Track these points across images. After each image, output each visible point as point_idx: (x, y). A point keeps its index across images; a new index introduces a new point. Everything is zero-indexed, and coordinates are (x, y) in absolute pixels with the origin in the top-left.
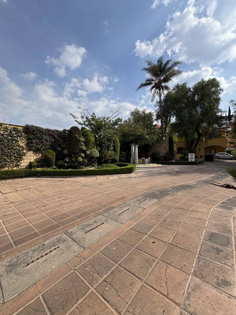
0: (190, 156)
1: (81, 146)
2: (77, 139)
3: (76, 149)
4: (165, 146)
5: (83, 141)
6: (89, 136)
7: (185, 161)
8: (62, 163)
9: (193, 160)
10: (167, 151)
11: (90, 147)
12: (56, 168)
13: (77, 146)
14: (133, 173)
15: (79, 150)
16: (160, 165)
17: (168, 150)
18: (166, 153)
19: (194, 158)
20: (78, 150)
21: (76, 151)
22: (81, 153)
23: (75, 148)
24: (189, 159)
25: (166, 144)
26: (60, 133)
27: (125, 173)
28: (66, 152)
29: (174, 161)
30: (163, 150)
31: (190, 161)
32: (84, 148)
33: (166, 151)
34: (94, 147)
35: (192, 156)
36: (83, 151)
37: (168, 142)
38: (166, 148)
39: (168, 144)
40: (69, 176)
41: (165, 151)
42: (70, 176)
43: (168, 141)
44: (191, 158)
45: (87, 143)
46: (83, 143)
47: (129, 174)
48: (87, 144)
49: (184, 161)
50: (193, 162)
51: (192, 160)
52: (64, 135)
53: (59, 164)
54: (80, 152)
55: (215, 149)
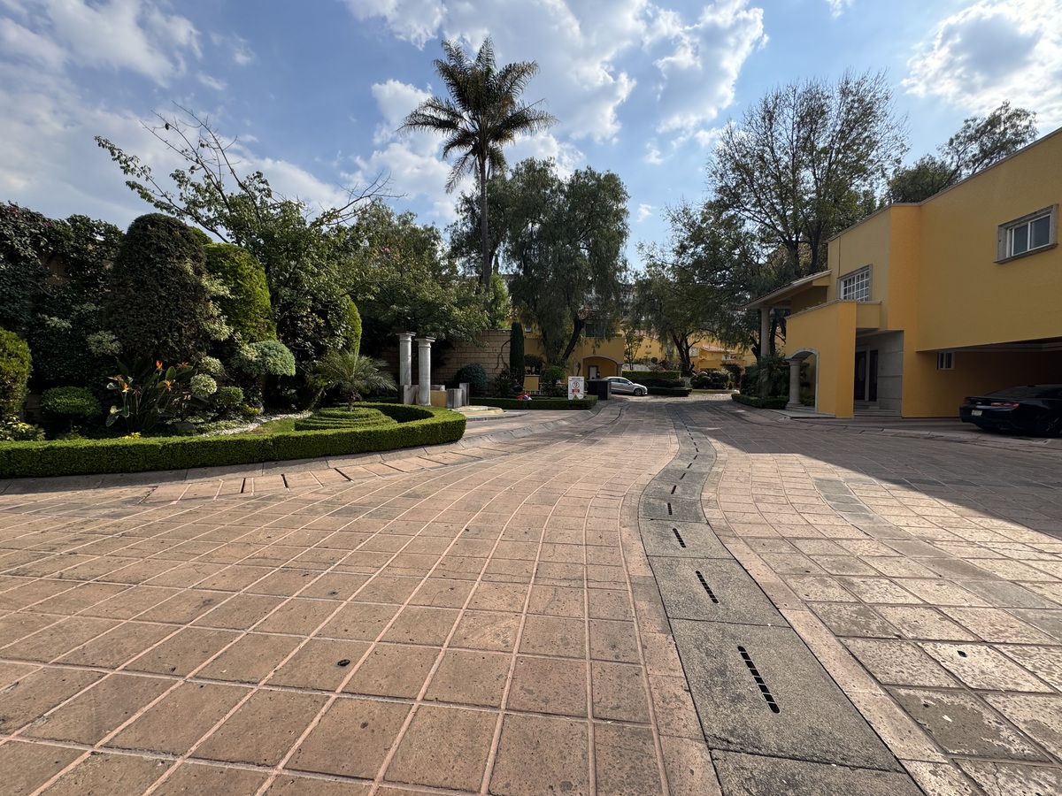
0: (572, 383)
1: (206, 319)
2: (184, 286)
3: (181, 335)
4: (499, 350)
5: (215, 299)
6: (243, 278)
7: (557, 399)
8: (78, 401)
9: (580, 396)
10: (505, 364)
11: (251, 331)
12: (36, 433)
13: (183, 319)
14: (461, 442)
15: (195, 337)
16: (499, 412)
17: (507, 361)
18: (504, 373)
19: (582, 391)
20: (189, 339)
21: (180, 341)
22: (204, 353)
23: (170, 328)
24: (570, 391)
25: (501, 344)
26: (58, 233)
27: (438, 444)
28: (106, 342)
29: (530, 399)
30: (493, 359)
31: (571, 397)
32: (225, 331)
33: (501, 366)
34: (269, 329)
35: (576, 384)
36: (217, 343)
37: (509, 338)
38: (500, 356)
39: (509, 345)
40: (164, 469)
41: (498, 364)
42: (175, 469)
43: (509, 334)
44: (573, 391)
45: (233, 310)
46: (214, 309)
47: (451, 446)
48: (236, 314)
49: (554, 399)
50: (580, 401)
51: (576, 396)
52: (77, 250)
53: (61, 410)
54: (201, 349)
55: (597, 367)
